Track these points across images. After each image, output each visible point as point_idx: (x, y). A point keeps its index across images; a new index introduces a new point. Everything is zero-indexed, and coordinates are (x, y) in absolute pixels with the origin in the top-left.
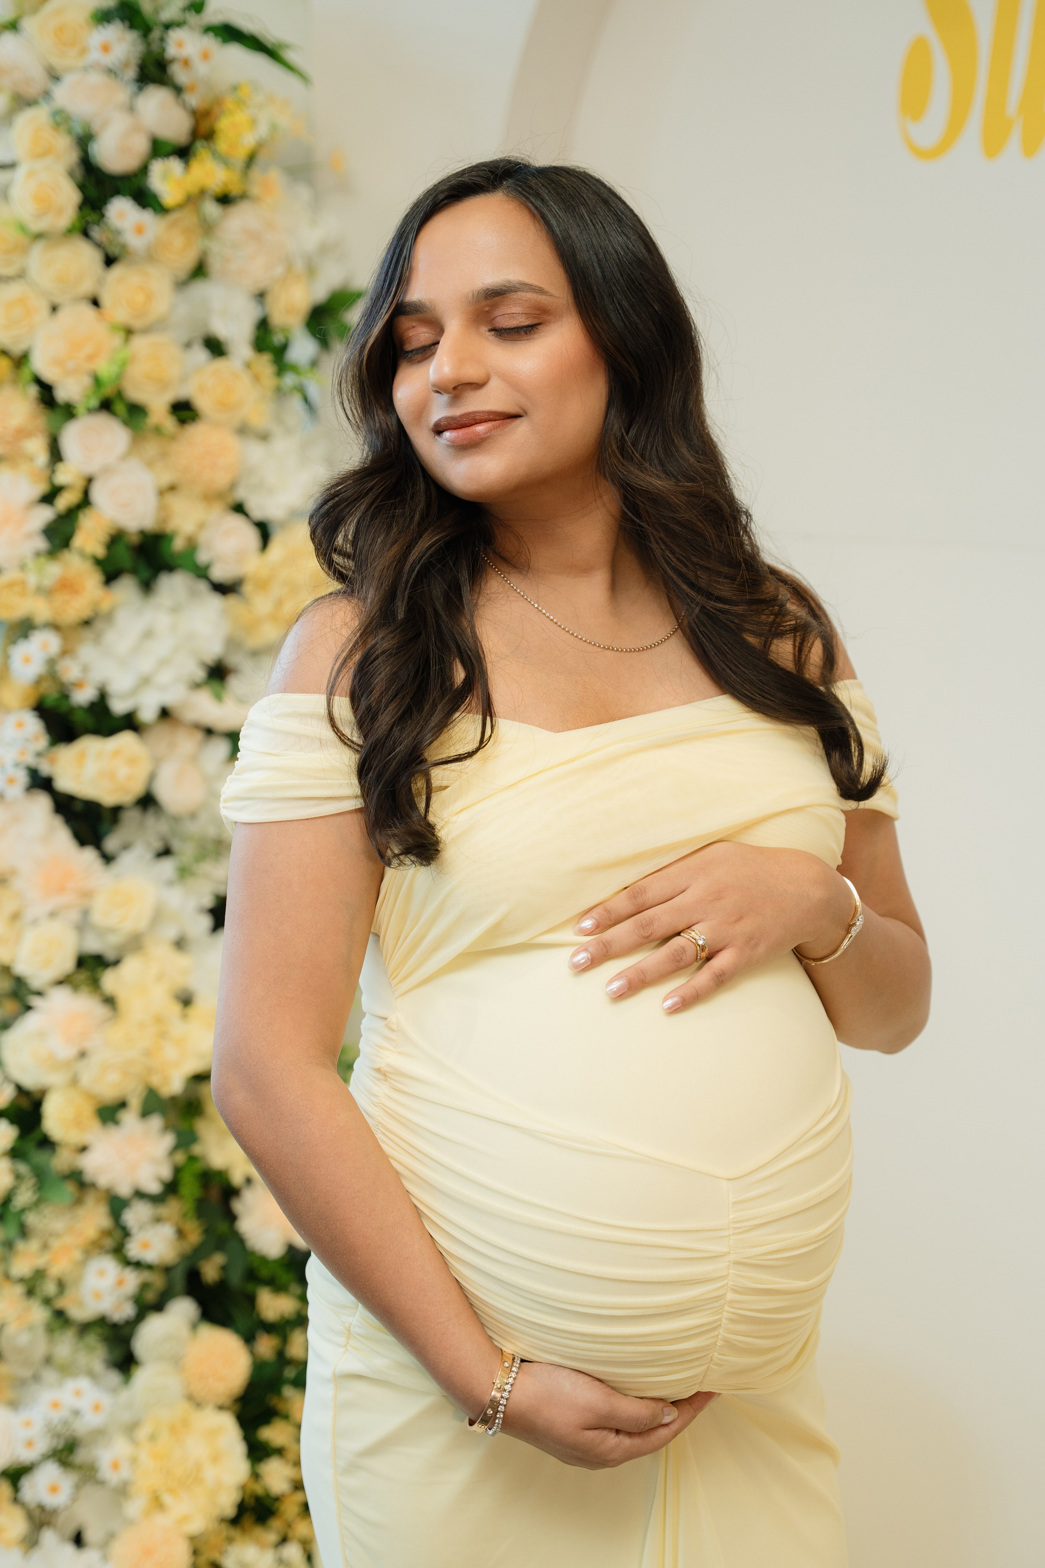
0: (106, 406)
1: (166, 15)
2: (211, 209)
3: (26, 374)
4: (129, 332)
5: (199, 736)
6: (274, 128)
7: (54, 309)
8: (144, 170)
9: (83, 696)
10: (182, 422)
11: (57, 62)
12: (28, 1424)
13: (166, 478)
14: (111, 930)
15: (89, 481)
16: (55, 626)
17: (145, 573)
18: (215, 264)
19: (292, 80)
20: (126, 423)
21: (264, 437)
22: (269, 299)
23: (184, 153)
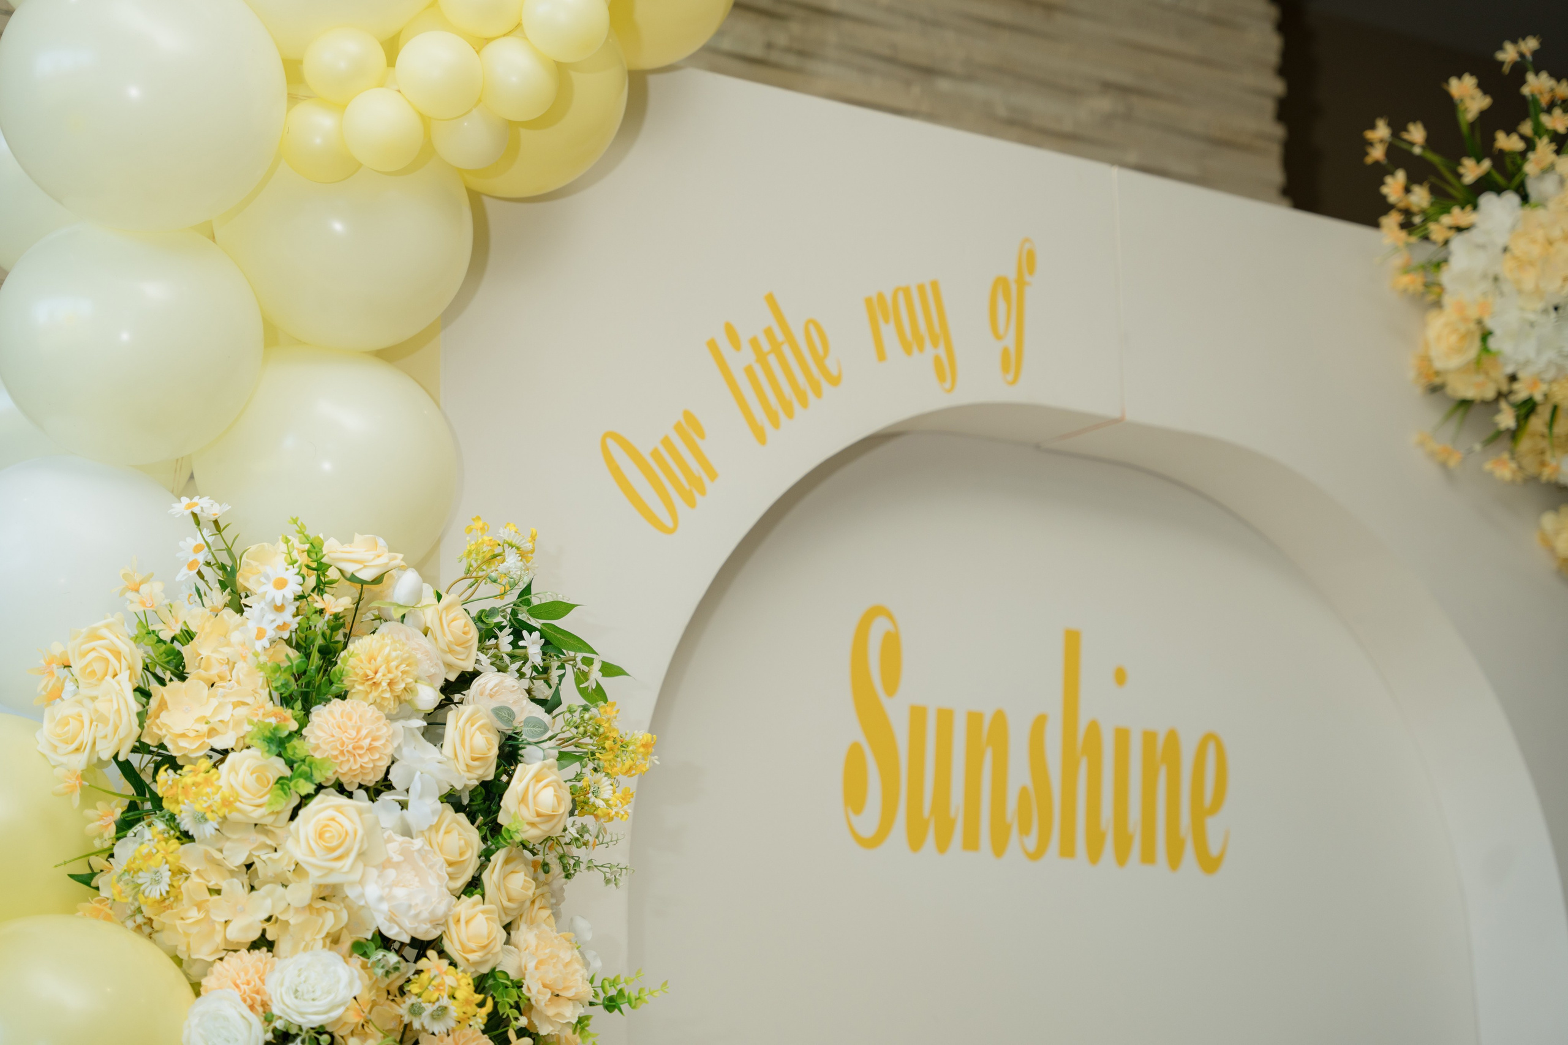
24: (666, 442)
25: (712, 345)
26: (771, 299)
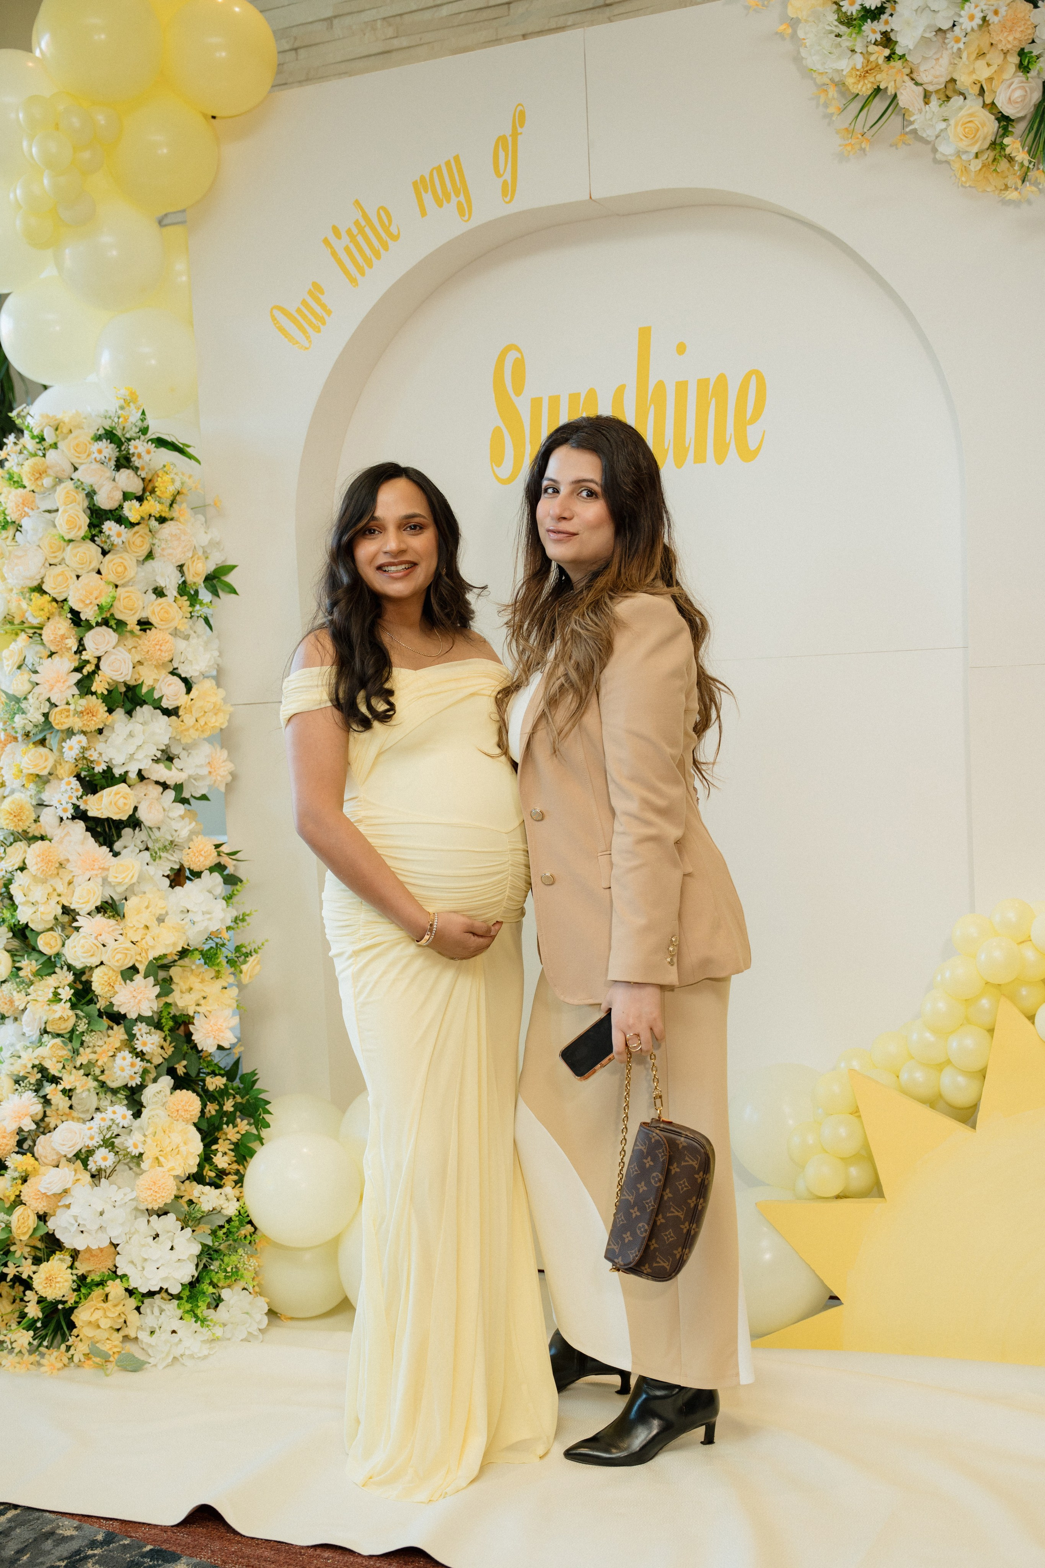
0: (105, 623)
1: (128, 436)
2: (154, 523)
3: (66, 608)
4: (117, 586)
5: (160, 789)
6: (182, 483)
7: (78, 577)
8: (121, 507)
9: (99, 768)
10: (144, 630)
11: (75, 461)
12: (91, 1128)
13: (138, 658)
14: (120, 884)
15: (99, 658)
16: (84, 733)
17: (129, 706)
18: (157, 552)
19: (193, 462)
20: (115, 631)
21: (187, 638)
22: (185, 568)
23: (140, 499)
24: (304, 303)
25: (326, 241)
26: (357, 202)
